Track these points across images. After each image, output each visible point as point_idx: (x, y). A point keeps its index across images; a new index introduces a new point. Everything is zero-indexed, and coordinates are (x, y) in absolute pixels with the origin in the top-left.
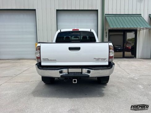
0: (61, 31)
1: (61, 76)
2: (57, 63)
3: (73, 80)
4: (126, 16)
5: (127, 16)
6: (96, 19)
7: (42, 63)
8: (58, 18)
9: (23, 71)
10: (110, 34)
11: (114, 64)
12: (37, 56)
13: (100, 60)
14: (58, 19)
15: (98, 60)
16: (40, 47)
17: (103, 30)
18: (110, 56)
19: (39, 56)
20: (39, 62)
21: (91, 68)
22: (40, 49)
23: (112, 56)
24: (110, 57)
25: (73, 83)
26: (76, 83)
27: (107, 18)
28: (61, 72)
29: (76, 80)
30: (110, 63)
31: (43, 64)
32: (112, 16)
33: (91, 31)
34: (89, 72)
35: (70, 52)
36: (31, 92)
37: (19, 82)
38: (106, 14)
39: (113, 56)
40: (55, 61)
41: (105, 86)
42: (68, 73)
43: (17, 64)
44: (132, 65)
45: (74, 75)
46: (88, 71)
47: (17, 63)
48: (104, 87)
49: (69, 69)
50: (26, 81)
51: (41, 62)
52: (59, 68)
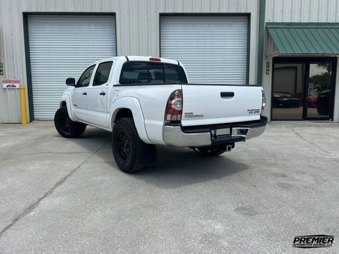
3: (228, 146)
4: (313, 27)
5: (315, 27)
6: (246, 33)
8: (162, 31)
10: (277, 66)
14: (162, 33)
16: (181, 90)
17: (262, 57)
22: (182, 96)
27: (271, 31)
29: (231, 146)
32: (282, 26)
38: (267, 24)
42: (215, 136)
49: (217, 130)
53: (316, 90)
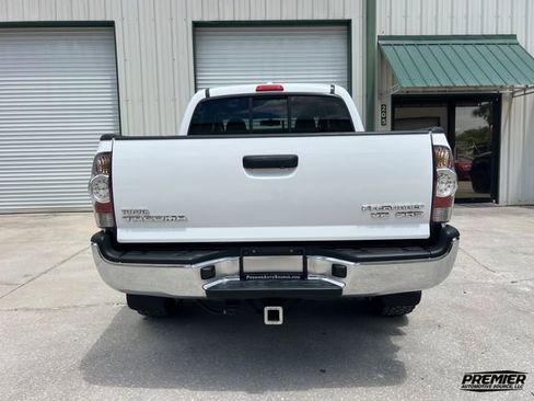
0: (207, 94)
1: (208, 291)
2: (188, 229)
3: (267, 309)
6: (345, 55)
7: (118, 231)
8: (198, 52)
9: (62, 259)
11: (457, 235)
12: (99, 200)
13: (392, 213)
14: (198, 56)
15: (381, 214)
16: (108, 155)
18: (438, 194)
19: (107, 200)
20: (108, 229)
21: (348, 252)
22: (108, 167)
23: (446, 194)
24: (437, 202)
25: (267, 322)
26: (280, 322)
27: (388, 51)
28: (208, 274)
29: (280, 309)
30: (436, 228)
31: (125, 235)
33: (332, 92)
34: (339, 272)
35: (251, 177)
36: (80, 358)
37: (38, 310)
38: (380, 38)
39: (449, 197)
40: (179, 220)
41: (402, 329)
42: (242, 275)
43: (43, 229)
44: (492, 232)
45: (269, 284)
46: (334, 266)
47: (44, 225)
48: (399, 333)
50: (65, 305)
51: (115, 228)
52: (199, 255)
53: (472, 152)
